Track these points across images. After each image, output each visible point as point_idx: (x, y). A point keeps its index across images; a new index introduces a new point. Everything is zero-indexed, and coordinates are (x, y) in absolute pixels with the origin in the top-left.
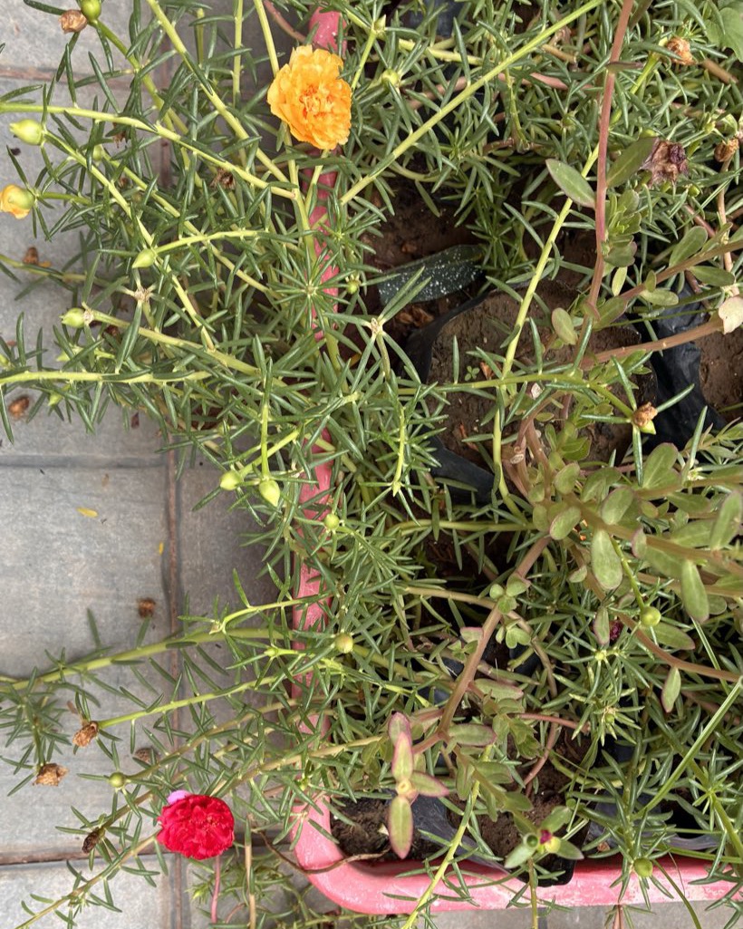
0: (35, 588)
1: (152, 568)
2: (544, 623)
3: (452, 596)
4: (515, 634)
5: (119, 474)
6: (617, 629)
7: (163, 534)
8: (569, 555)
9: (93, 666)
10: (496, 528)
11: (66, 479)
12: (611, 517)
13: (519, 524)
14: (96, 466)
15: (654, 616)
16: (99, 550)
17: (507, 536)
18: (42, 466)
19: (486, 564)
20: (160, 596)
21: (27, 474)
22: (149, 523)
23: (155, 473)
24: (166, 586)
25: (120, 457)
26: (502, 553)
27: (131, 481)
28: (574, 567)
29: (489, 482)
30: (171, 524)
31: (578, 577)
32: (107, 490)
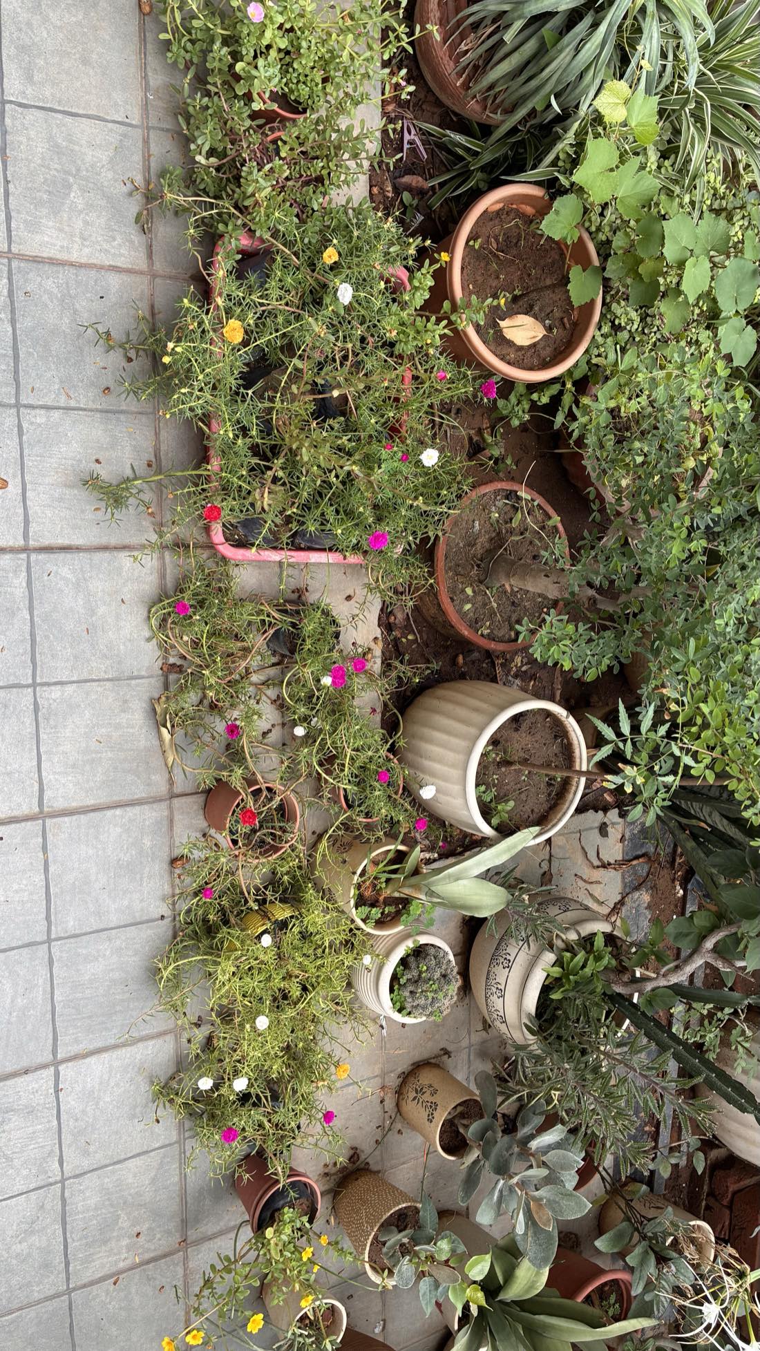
0: (114, 456)
1: (151, 450)
2: (287, 471)
3: (262, 463)
4: (280, 474)
5: (140, 416)
6: (307, 472)
7: (154, 438)
8: (294, 453)
9: (136, 482)
10: (273, 443)
11: (122, 417)
12: (306, 445)
13: (280, 442)
14: (132, 413)
15: (315, 468)
16: (134, 443)
17: (276, 445)
18: (114, 412)
19: (269, 454)
20: (154, 460)
21: (109, 415)
22: (150, 434)
23: (151, 416)
24: (156, 456)
25: (140, 410)
26: (275, 450)
27: (144, 419)
28: (296, 455)
29: (272, 429)
30: (157, 434)
31: (298, 458)
32: (136, 421)
